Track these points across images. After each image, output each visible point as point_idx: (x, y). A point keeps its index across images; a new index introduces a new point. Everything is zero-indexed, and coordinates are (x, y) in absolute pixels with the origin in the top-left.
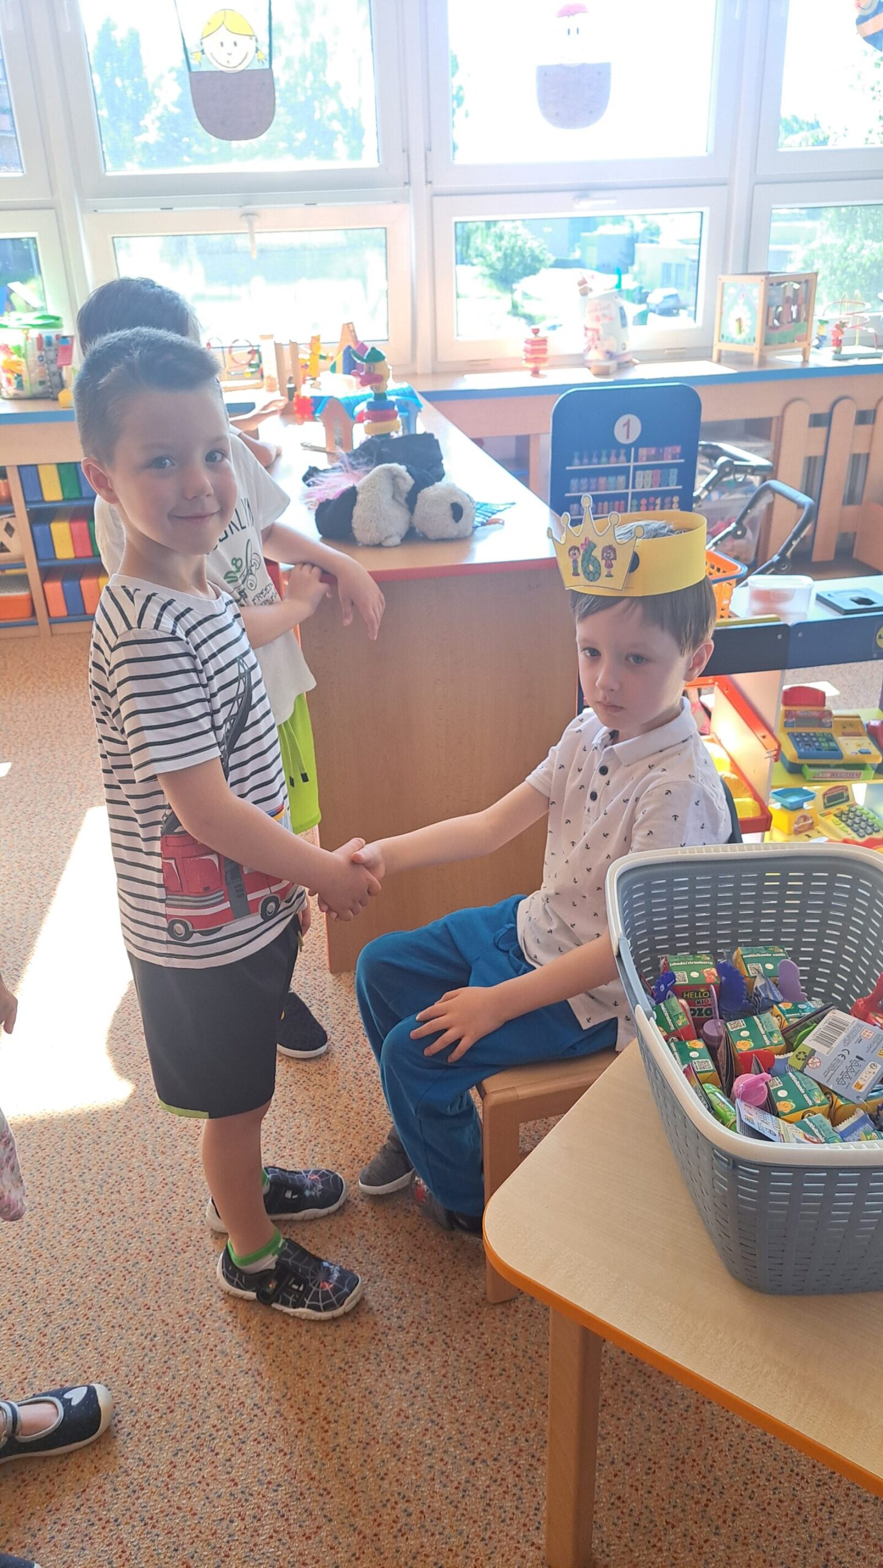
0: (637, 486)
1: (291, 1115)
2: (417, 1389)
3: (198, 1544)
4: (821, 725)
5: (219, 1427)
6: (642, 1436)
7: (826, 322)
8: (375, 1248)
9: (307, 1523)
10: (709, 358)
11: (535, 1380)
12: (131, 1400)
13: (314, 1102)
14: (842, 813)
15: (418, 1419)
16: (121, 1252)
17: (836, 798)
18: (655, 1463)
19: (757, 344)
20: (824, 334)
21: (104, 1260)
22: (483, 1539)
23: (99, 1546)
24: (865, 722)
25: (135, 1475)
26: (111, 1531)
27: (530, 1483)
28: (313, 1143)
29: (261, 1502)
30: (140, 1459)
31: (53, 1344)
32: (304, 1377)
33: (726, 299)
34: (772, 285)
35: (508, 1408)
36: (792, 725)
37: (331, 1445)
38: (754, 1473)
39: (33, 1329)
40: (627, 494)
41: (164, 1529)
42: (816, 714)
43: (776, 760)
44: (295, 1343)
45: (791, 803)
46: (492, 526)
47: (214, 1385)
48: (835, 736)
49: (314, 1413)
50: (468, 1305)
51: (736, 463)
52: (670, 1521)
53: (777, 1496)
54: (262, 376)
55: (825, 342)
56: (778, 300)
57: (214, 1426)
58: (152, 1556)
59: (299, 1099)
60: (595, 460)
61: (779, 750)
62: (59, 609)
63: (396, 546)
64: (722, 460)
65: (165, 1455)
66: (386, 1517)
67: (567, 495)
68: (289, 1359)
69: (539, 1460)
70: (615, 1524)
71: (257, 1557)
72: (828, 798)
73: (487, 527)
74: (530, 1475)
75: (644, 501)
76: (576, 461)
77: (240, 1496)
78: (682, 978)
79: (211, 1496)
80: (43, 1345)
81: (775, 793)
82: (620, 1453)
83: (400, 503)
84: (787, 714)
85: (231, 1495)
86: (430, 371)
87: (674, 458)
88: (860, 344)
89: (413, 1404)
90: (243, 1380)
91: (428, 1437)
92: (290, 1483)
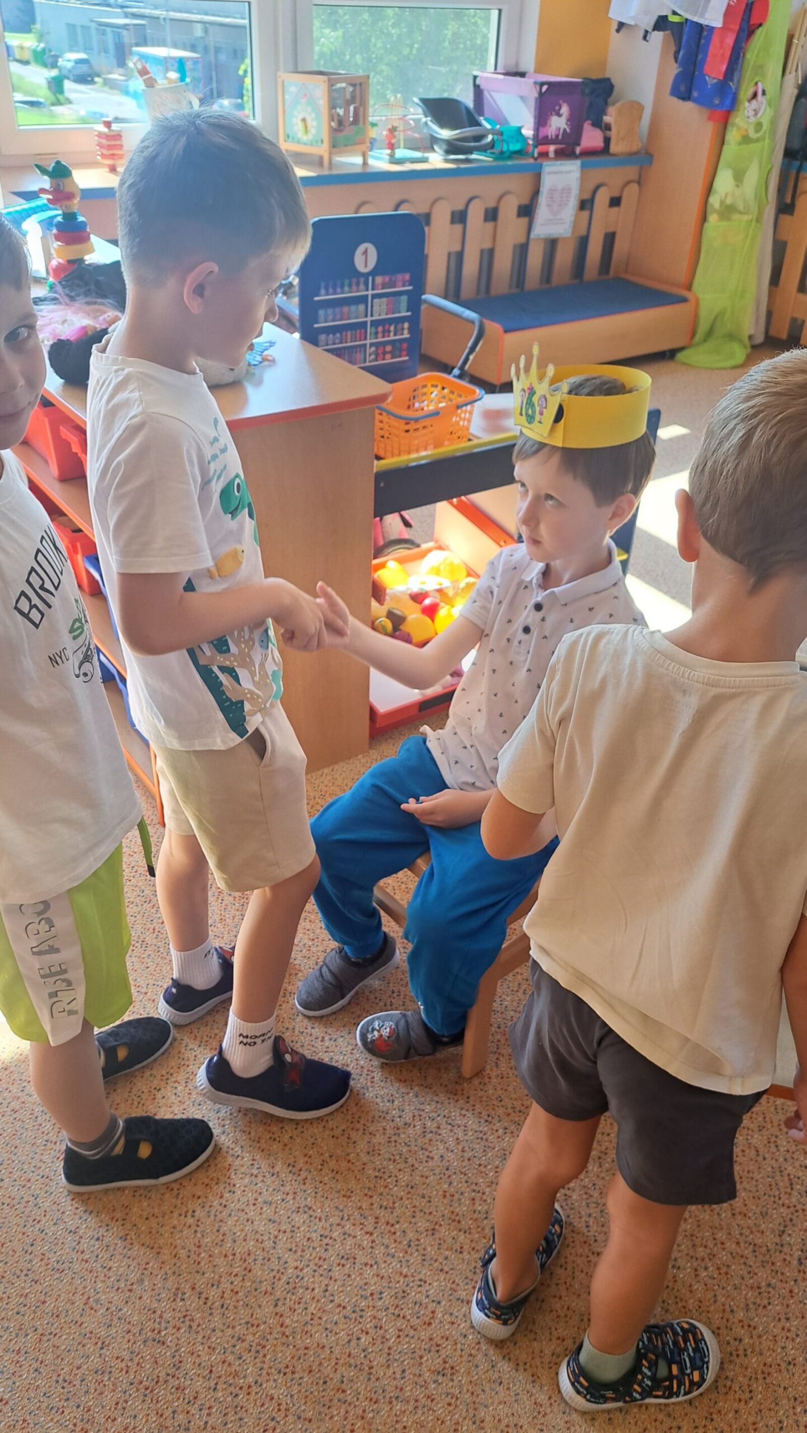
2: (447, 1169)
3: (341, 1370)
5: (300, 1267)
7: (380, 125)
9: (422, 1312)
12: (206, 1275)
15: (462, 1194)
19: (325, 146)
20: (374, 136)
25: (250, 1338)
26: (257, 1393)
29: (374, 1312)
30: (247, 1323)
31: (97, 1256)
32: (350, 1197)
34: (333, 85)
37: (405, 1243)
39: (67, 1250)
40: (366, 322)
41: (304, 1371)
46: (266, 364)
47: (276, 1233)
49: (376, 1223)
55: (380, 145)
56: (340, 102)
57: (296, 1268)
58: (306, 1397)
60: (339, 290)
65: (267, 1310)
71: (397, 1357)
75: (380, 329)
77: (354, 1315)
79: (329, 1326)
80: (87, 1261)
87: (404, 286)
89: (451, 1183)
90: (298, 1219)
91: (477, 1204)
92: (389, 1287)
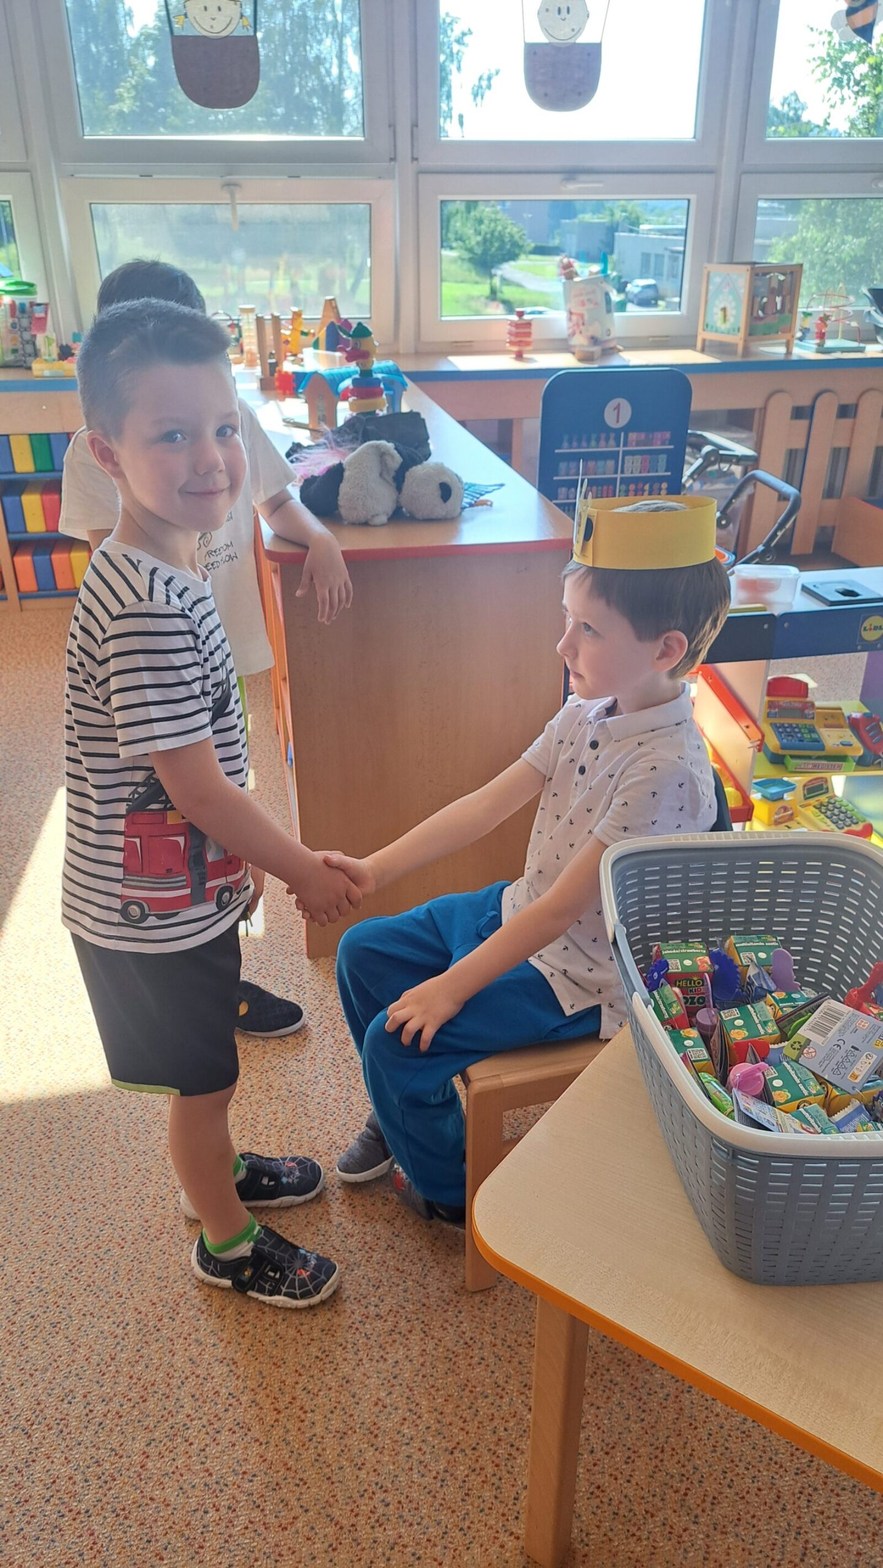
0: (625, 469)
1: (267, 1101)
2: (395, 1378)
3: (172, 1535)
4: (804, 716)
5: (193, 1416)
6: (621, 1425)
7: (810, 314)
8: (352, 1236)
9: (283, 1514)
10: (692, 347)
11: (514, 1370)
12: (103, 1389)
13: (290, 1088)
14: (822, 805)
15: (396, 1409)
16: (92, 1239)
17: (817, 789)
18: (634, 1452)
19: (742, 334)
20: (807, 326)
21: (75, 1247)
22: (461, 1529)
23: (69, 1538)
24: (847, 714)
25: (107, 1466)
26: (82, 1522)
27: (508, 1472)
28: (290, 1130)
29: (236, 1492)
30: (112, 1450)
31: (22, 1333)
32: (279, 1367)
33: (711, 287)
34: (757, 275)
35: (486, 1397)
36: (775, 716)
37: (307, 1435)
38: (732, 1461)
40: (616, 479)
41: (136, 1521)
42: (799, 705)
43: (759, 750)
44: (271, 1332)
45: (771, 794)
46: (480, 507)
47: (189, 1374)
48: (817, 727)
49: (290, 1403)
50: (446, 1293)
51: (721, 452)
52: (651, 1510)
53: (756, 1484)
54: (242, 351)
55: (808, 335)
56: (763, 290)
57: (188, 1416)
58: (124, 1548)
59: (275, 1085)
60: (584, 444)
61: (762, 740)
62: (29, 584)
63: (383, 525)
64: (707, 449)
65: (138, 1445)
66: (364, 1508)
67: (555, 478)
68: (264, 1348)
69: (518, 1449)
70: (593, 1513)
71: (232, 1548)
72: (808, 789)
73: (475, 508)
74: (509, 1464)
75: (632, 487)
76: (566, 444)
77: (215, 1486)
78: (675, 966)
79: (185, 1486)
80: (12, 1333)
81: (756, 784)
82: (599, 1442)
83: (387, 482)
84: (771, 705)
85: (206, 1485)
86: (413, 351)
87: (663, 444)
88: (844, 337)
89: (390, 1393)
90: (218, 1370)
91: (405, 1427)
92: (265, 1473)
